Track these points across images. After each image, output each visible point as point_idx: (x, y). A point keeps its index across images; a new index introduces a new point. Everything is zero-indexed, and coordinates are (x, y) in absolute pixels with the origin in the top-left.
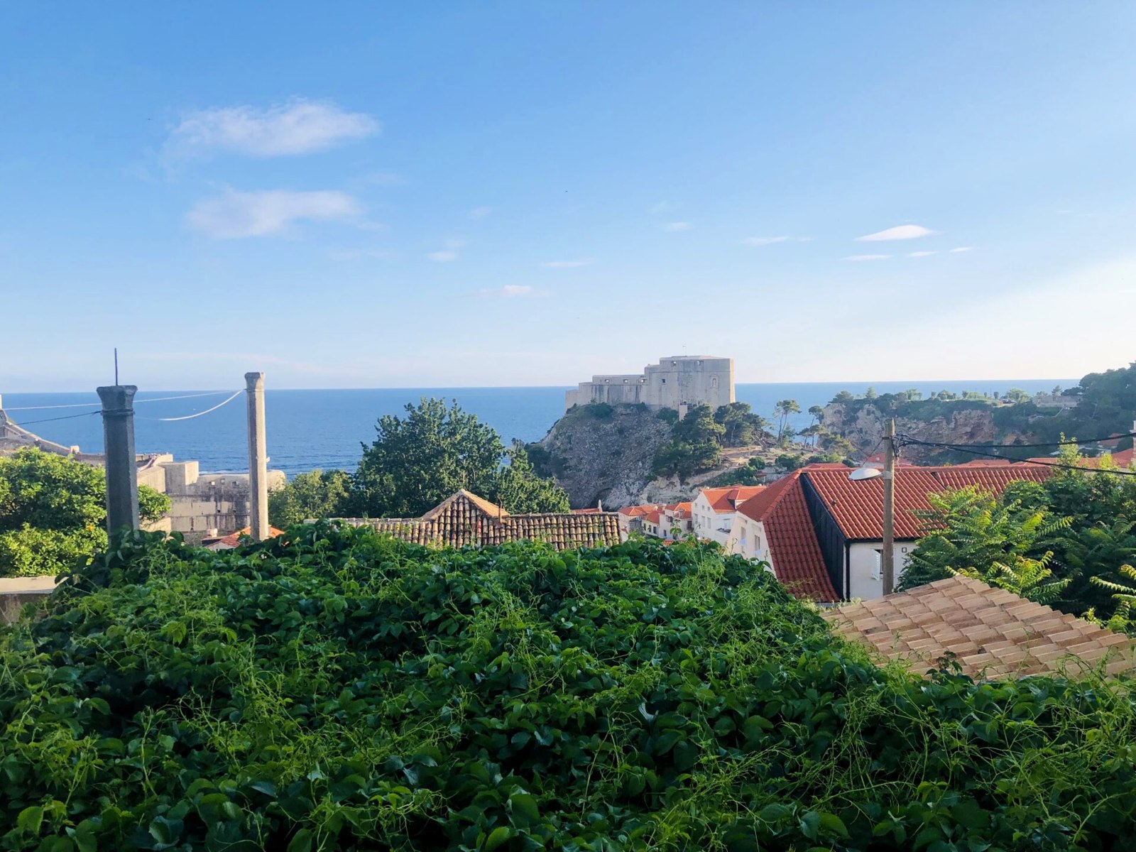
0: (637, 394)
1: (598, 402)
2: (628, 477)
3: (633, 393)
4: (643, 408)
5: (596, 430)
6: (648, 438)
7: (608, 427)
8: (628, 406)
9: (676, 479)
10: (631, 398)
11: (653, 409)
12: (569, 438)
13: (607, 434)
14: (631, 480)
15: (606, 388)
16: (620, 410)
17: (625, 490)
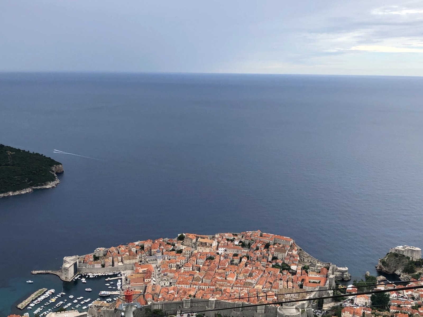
0: (403, 253)
1: (396, 253)
2: (400, 268)
3: (402, 253)
4: (404, 256)
5: (395, 259)
6: (404, 262)
7: (397, 258)
8: (401, 255)
9: (407, 273)
10: (401, 253)
11: (406, 256)
12: (390, 260)
13: (397, 260)
14: (400, 269)
15: (397, 251)
16: (400, 255)
17: (399, 271)
